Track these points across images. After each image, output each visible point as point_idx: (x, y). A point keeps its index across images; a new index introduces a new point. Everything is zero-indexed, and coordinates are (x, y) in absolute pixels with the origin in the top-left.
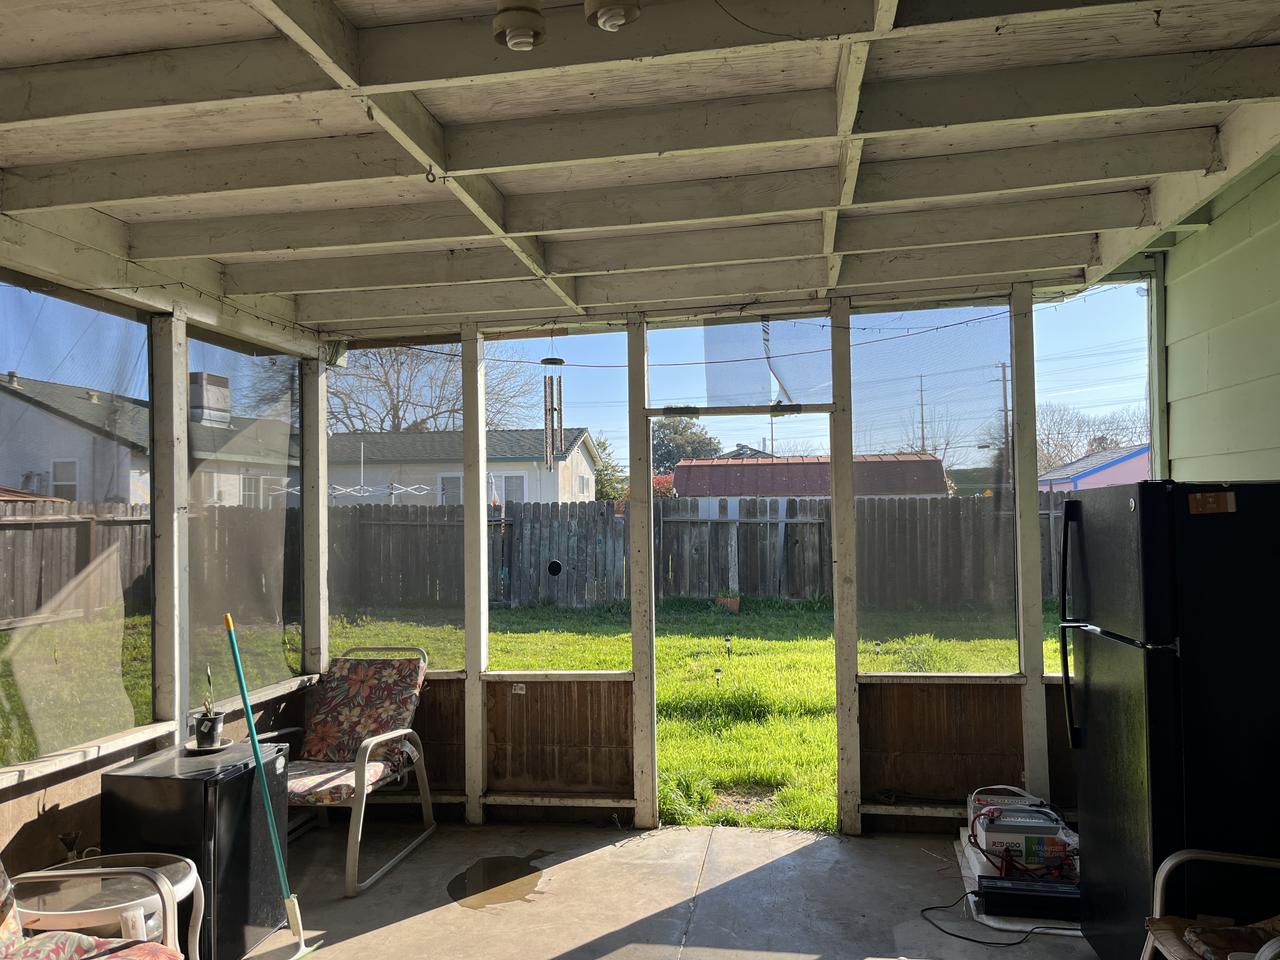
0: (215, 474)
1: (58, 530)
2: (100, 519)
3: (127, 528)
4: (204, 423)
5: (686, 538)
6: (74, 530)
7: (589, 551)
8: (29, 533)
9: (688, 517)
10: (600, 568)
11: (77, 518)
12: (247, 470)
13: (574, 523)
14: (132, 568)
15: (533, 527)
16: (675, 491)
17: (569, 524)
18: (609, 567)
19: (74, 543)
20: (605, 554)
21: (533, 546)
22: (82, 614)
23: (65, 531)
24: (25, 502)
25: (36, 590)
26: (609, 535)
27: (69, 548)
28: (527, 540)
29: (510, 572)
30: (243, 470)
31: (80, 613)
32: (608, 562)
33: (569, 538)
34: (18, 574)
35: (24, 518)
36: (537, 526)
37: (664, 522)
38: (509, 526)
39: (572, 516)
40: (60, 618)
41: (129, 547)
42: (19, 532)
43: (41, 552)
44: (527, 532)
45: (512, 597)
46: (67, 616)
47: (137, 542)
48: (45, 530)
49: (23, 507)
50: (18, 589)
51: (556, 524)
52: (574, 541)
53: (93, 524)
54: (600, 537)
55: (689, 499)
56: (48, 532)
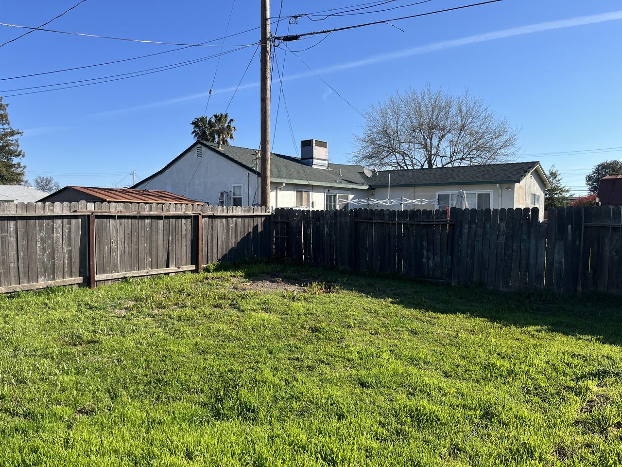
0: (311, 193)
1: (180, 220)
2: (204, 214)
3: (224, 220)
4: (313, 166)
5: (607, 241)
6: (189, 220)
7: (515, 247)
8: (161, 222)
9: (610, 222)
10: (524, 262)
11: (190, 213)
12: (329, 191)
13: (503, 226)
14: (227, 243)
15: (470, 227)
16: (598, 200)
17: (499, 225)
18: (532, 261)
19: (189, 228)
20: (528, 251)
21: (470, 242)
22: (194, 268)
23: (184, 221)
24: (158, 204)
25: (166, 254)
26: (532, 235)
27: (186, 230)
28: (465, 237)
29: (452, 259)
30: (326, 190)
31: (193, 267)
32: (531, 257)
33: (498, 236)
34: (154, 244)
35: (156, 213)
36: (474, 226)
37: (586, 227)
38: (452, 226)
39: (501, 220)
40: (181, 270)
41: (225, 231)
42: (154, 221)
43: (168, 232)
44: (466, 231)
45: (452, 278)
46: (184, 269)
47: (230, 228)
48: (171, 220)
49: (157, 206)
50: (154, 253)
51: (488, 226)
52: (502, 239)
53: (200, 217)
54: (525, 237)
55: (611, 207)
56: (173, 221)
